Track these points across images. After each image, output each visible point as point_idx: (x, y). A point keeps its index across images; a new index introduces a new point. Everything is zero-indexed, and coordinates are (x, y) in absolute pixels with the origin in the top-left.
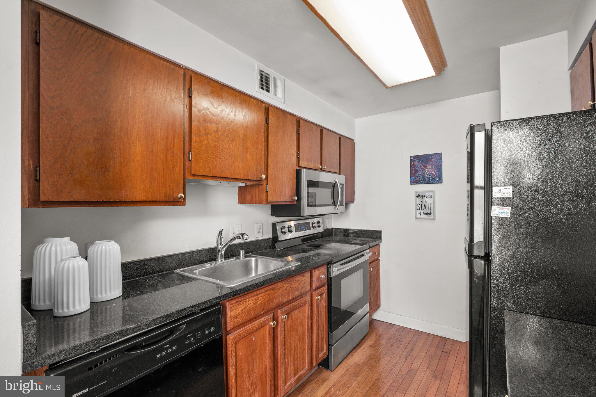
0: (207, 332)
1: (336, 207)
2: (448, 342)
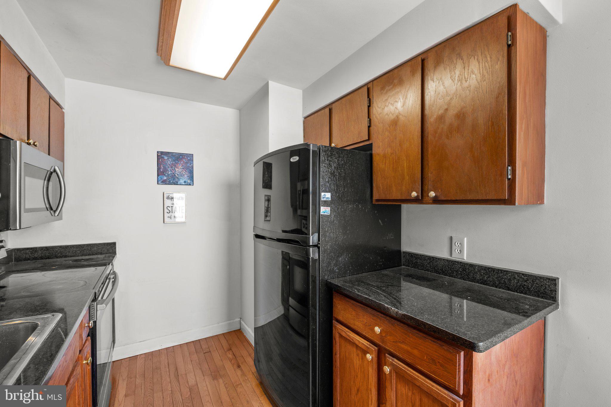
1: (55, 212)
2: (202, 343)
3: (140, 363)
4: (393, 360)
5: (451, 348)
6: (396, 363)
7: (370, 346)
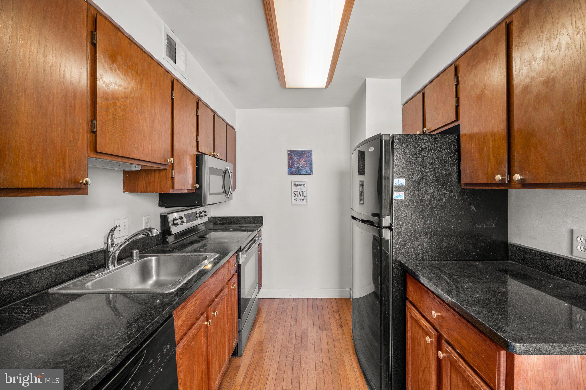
0: (165, 351)
1: (227, 195)
2: (318, 301)
3: (275, 305)
4: (447, 348)
5: (493, 344)
6: (450, 350)
7: (431, 329)
